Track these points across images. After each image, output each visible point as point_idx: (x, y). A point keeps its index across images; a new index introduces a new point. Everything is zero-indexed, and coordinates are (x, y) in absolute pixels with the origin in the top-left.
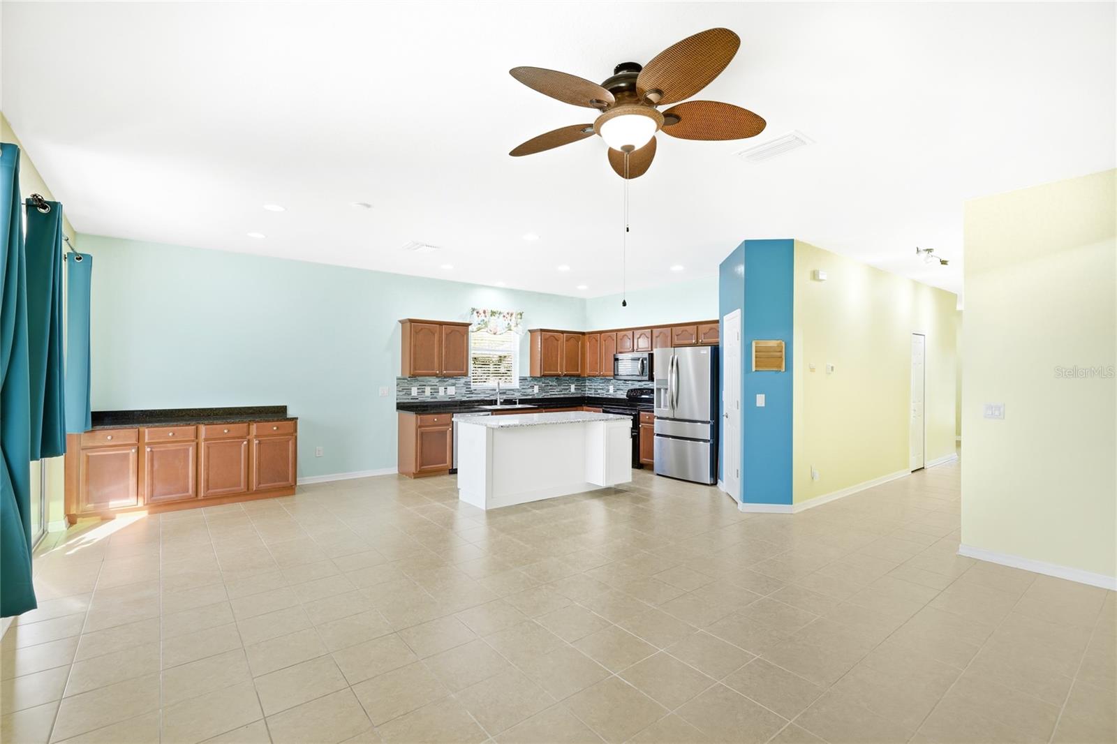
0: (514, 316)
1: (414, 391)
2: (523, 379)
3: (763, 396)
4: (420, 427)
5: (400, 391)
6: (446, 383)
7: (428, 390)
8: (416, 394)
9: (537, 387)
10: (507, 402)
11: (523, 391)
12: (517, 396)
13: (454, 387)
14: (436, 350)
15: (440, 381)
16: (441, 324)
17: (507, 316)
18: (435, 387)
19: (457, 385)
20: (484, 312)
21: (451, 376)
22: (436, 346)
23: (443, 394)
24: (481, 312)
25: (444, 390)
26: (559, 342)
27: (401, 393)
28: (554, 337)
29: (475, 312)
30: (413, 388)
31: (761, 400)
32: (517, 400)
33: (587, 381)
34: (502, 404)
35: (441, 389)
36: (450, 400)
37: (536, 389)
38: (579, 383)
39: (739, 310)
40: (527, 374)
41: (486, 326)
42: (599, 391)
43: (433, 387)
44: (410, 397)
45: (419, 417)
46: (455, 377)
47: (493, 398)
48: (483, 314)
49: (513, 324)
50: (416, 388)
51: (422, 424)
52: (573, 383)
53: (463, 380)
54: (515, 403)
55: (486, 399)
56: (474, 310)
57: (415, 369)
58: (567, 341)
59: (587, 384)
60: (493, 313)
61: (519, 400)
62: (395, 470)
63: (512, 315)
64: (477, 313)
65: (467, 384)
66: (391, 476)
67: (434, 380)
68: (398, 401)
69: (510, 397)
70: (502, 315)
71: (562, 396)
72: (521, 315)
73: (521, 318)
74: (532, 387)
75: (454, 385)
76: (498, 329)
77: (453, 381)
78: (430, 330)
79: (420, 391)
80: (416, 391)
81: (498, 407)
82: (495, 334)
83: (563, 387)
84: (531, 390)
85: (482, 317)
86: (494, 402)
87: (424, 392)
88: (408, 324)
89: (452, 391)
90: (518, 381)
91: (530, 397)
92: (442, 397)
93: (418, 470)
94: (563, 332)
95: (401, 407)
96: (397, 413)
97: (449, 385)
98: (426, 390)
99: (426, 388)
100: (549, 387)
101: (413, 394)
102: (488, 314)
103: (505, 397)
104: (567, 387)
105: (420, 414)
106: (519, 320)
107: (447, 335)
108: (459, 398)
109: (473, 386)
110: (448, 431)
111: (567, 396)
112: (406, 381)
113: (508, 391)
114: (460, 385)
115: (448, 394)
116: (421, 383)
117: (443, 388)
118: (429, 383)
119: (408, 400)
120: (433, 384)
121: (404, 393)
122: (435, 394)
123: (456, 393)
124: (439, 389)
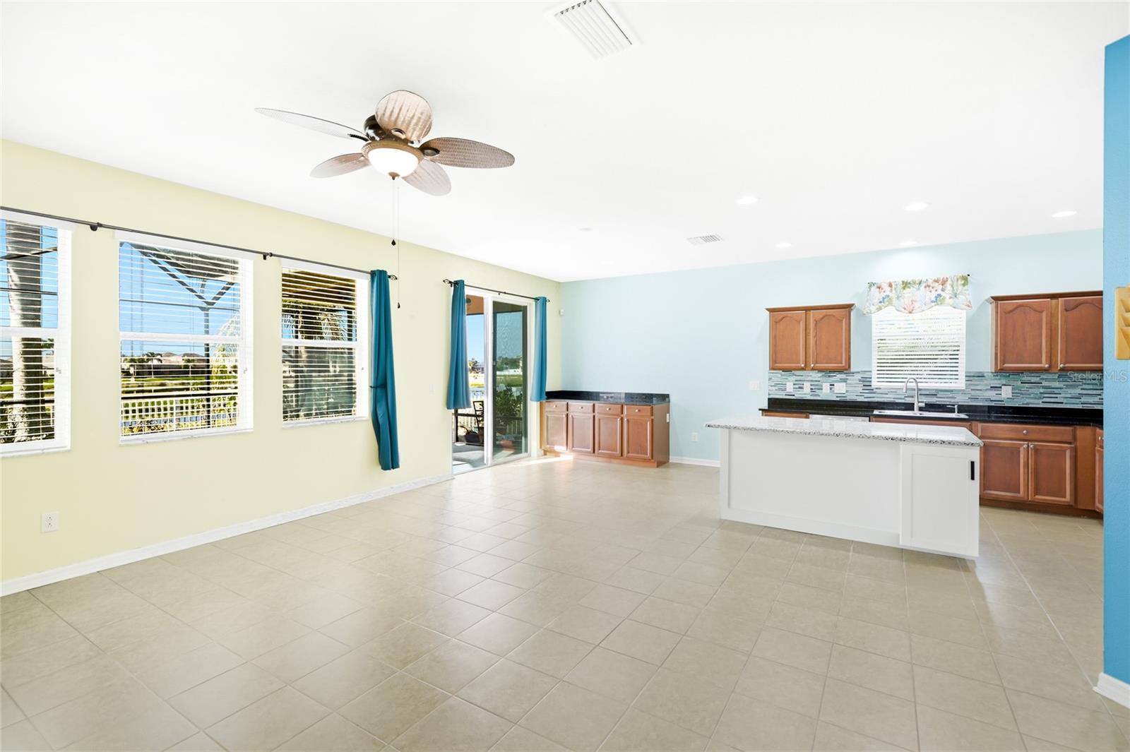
0: (948, 283)
1: (790, 388)
5: (772, 386)
6: (832, 379)
7: (807, 387)
8: (792, 390)
9: (1010, 388)
10: (930, 407)
11: (974, 393)
12: (958, 400)
13: (844, 384)
15: (823, 376)
16: (808, 310)
17: (934, 285)
18: (817, 383)
19: (849, 382)
20: (891, 285)
21: (836, 372)
23: (829, 391)
24: (885, 285)
25: (829, 387)
26: (1044, 313)
27: (774, 388)
28: (1031, 306)
29: (871, 287)
30: (788, 383)
32: (956, 407)
34: (921, 409)
35: (826, 387)
36: (838, 399)
37: (1006, 393)
40: (987, 368)
41: (893, 303)
43: (813, 383)
44: (784, 393)
46: (845, 371)
47: (909, 400)
48: (890, 289)
49: (946, 295)
50: (792, 384)
53: (858, 376)
54: (952, 411)
55: (897, 401)
57: (775, 363)
60: (906, 285)
61: (961, 406)
63: (944, 283)
64: (878, 288)
65: (864, 381)
67: (816, 376)
68: (770, 397)
69: (942, 401)
70: (923, 285)
71: (1080, 407)
72: (964, 280)
73: (965, 285)
74: (998, 389)
75: (844, 381)
76: (918, 304)
77: (843, 376)
79: (797, 386)
80: (792, 386)
81: (916, 413)
82: (910, 312)
84: (993, 393)
85: (886, 293)
86: (910, 407)
87: (802, 388)
89: (841, 388)
90: (965, 379)
91: (988, 404)
92: (826, 395)
95: (774, 405)
97: (837, 381)
98: (804, 386)
99: (805, 383)
101: (788, 390)
103: (932, 401)
106: (960, 288)
108: (851, 397)
112: (780, 375)
113: (940, 393)
114: (853, 382)
115: (836, 392)
116: (799, 378)
117: (828, 384)
118: (810, 378)
119: (781, 395)
120: (814, 379)
121: (776, 388)
122: (817, 391)
123: (847, 391)
124: (822, 386)
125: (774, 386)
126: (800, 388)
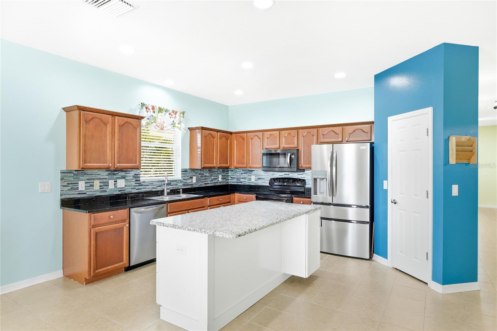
0: (178, 114)
1: (82, 186)
2: (184, 171)
3: (457, 186)
4: (94, 226)
5: (64, 186)
6: (115, 177)
7: (97, 184)
8: (83, 189)
9: (196, 177)
10: (172, 193)
11: (185, 181)
12: (180, 186)
13: (124, 180)
14: (108, 142)
15: (108, 175)
16: (114, 114)
17: (172, 114)
18: (105, 181)
19: (127, 178)
20: (153, 108)
21: (122, 170)
22: (108, 138)
23: (113, 187)
24: (150, 107)
25: (114, 183)
26: (215, 139)
27: (66, 188)
28: (211, 134)
29: (144, 107)
30: (80, 182)
31: (455, 190)
32: (181, 190)
33: (230, 172)
34: (168, 194)
35: (111, 183)
36: (120, 193)
37: (194, 180)
38: (224, 174)
39: (430, 110)
40: (188, 167)
41: (155, 122)
42: (242, 180)
43: (101, 181)
44: (77, 192)
45: (92, 215)
46: (126, 171)
47: (159, 189)
48: (152, 110)
49: (177, 121)
50: (84, 182)
51: (96, 223)
52: (220, 174)
53: (132, 173)
54: (180, 193)
55: (154, 190)
56: (143, 105)
57: (85, 162)
58: (220, 138)
59: (230, 174)
60: (160, 110)
61: (183, 189)
62: (59, 274)
63: (176, 113)
64: (147, 108)
65: (137, 177)
66: (54, 283)
67: (104, 174)
68: (63, 197)
69: (174, 187)
70: (168, 113)
72: (184, 114)
73: (183, 117)
74: (191, 178)
75: (123, 177)
76: (165, 125)
77: (124, 174)
78: (101, 120)
79: (89, 185)
80: (84, 185)
81: (166, 197)
82: (162, 129)
83: (213, 177)
84: (190, 181)
85: (151, 113)
86: (161, 193)
87: (92, 186)
88: (76, 113)
89: (121, 183)
90: (180, 173)
91: (190, 187)
92: (111, 190)
93: (92, 275)
94: (218, 131)
95: (66, 203)
96: (61, 211)
97: (119, 178)
98: (95, 184)
99: (95, 181)
100: (204, 178)
101: (80, 189)
102: (157, 110)
103: (171, 187)
104: (216, 177)
105: (93, 212)
106: (182, 118)
107: (121, 126)
108: (128, 190)
109: (144, 178)
110: (125, 227)
111: (217, 184)
112: (72, 175)
113: (172, 182)
114: (130, 178)
115: (118, 187)
116: (89, 177)
117: (113, 181)
118: (99, 177)
119: (74, 195)
120: (102, 177)
121: (69, 188)
122: (104, 187)
123: (126, 186)
124: (108, 182)
125: (66, 186)
126: (91, 186)
